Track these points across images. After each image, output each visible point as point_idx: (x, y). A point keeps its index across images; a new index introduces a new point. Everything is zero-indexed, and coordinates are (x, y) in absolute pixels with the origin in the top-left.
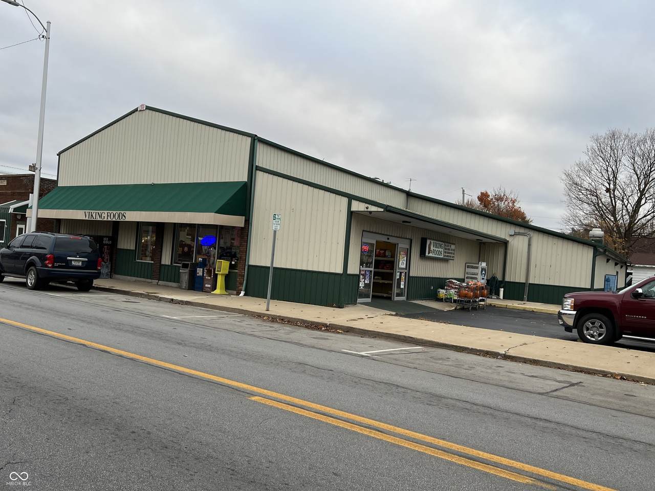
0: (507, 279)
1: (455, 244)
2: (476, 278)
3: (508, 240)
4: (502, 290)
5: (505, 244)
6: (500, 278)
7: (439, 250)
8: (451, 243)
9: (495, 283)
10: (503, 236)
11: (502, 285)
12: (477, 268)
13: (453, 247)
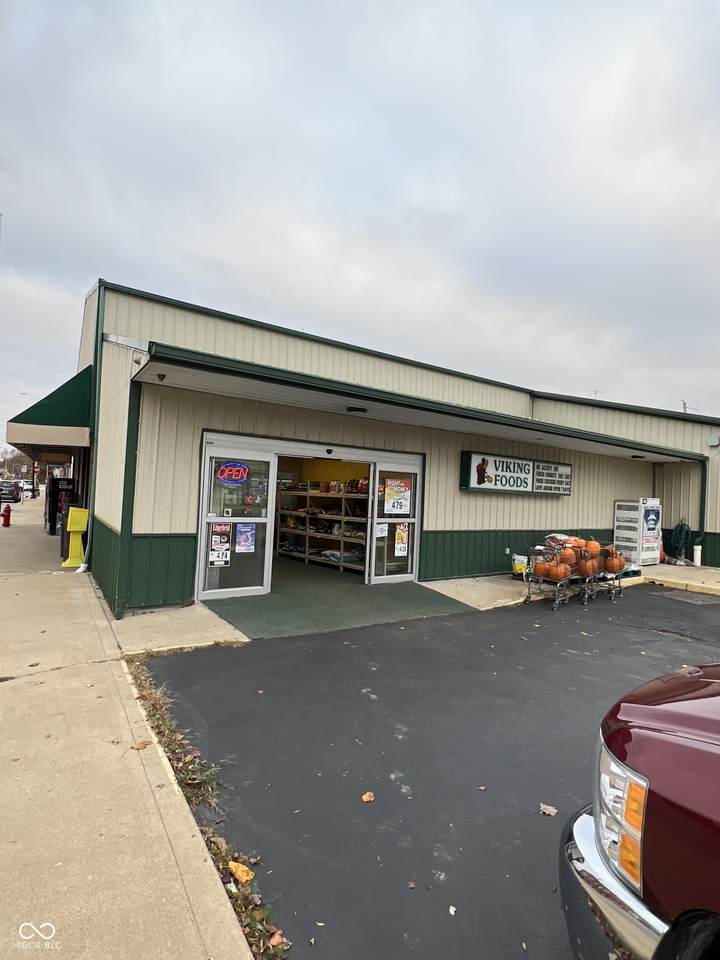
0: (708, 529)
1: (570, 465)
2: (633, 529)
3: (706, 455)
4: (698, 550)
5: (702, 462)
6: (694, 526)
7: (515, 475)
8: (557, 463)
9: (683, 535)
10: (697, 450)
11: (698, 540)
12: (636, 509)
13: (564, 470)
